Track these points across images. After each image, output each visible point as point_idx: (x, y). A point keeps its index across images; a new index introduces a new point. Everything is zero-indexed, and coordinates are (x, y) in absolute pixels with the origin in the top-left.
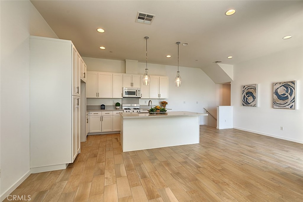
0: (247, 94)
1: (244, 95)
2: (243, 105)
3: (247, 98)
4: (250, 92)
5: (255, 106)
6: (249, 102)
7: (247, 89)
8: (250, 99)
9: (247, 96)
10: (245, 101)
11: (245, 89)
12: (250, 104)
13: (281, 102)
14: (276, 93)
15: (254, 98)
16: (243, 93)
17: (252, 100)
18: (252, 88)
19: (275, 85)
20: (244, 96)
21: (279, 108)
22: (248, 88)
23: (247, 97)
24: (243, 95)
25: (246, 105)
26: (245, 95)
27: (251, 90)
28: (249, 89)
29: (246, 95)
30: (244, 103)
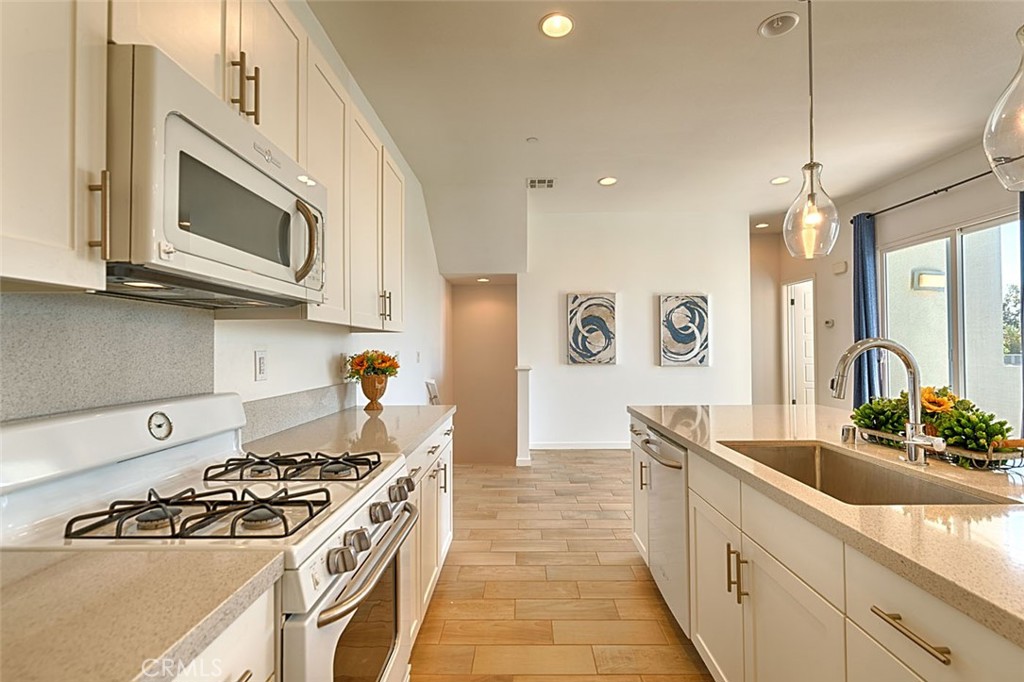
0: (585, 322)
1: (576, 327)
2: (574, 361)
3: (585, 338)
4: (595, 317)
5: (611, 361)
6: (594, 349)
7: (584, 305)
8: (597, 341)
9: (587, 328)
10: (578, 347)
11: (579, 305)
12: (595, 355)
13: (680, 347)
14: (670, 325)
15: (609, 336)
16: (571, 319)
17: (603, 342)
18: (602, 305)
19: (666, 300)
20: (577, 331)
21: (676, 363)
22: (589, 303)
23: (586, 334)
24: (573, 325)
25: (581, 359)
26: (580, 327)
27: (598, 312)
28: (590, 306)
29: (584, 327)
30: (574, 354)
